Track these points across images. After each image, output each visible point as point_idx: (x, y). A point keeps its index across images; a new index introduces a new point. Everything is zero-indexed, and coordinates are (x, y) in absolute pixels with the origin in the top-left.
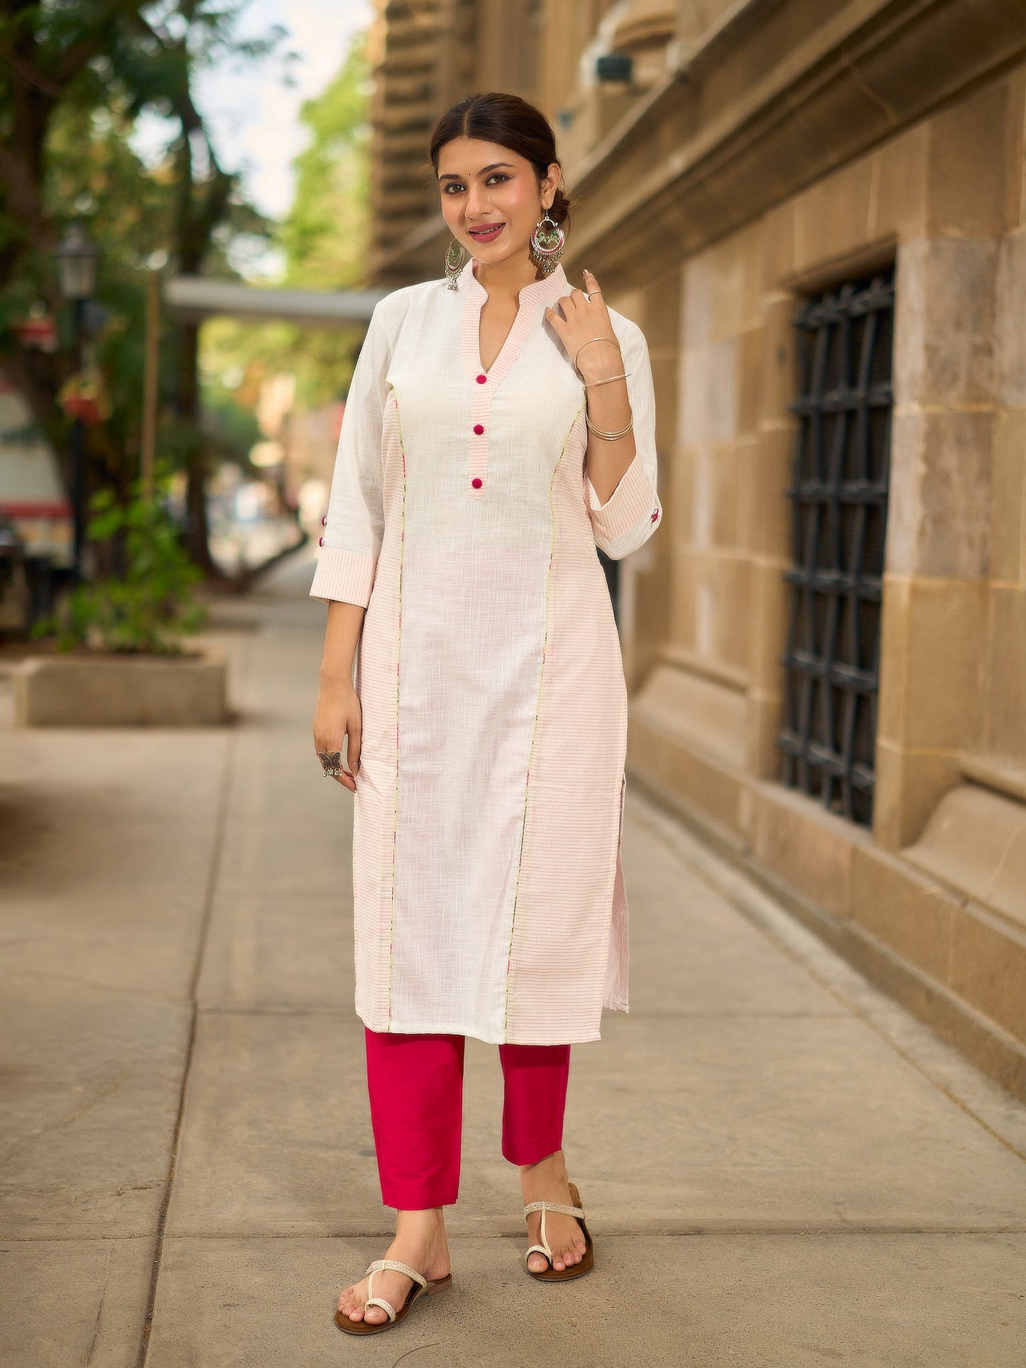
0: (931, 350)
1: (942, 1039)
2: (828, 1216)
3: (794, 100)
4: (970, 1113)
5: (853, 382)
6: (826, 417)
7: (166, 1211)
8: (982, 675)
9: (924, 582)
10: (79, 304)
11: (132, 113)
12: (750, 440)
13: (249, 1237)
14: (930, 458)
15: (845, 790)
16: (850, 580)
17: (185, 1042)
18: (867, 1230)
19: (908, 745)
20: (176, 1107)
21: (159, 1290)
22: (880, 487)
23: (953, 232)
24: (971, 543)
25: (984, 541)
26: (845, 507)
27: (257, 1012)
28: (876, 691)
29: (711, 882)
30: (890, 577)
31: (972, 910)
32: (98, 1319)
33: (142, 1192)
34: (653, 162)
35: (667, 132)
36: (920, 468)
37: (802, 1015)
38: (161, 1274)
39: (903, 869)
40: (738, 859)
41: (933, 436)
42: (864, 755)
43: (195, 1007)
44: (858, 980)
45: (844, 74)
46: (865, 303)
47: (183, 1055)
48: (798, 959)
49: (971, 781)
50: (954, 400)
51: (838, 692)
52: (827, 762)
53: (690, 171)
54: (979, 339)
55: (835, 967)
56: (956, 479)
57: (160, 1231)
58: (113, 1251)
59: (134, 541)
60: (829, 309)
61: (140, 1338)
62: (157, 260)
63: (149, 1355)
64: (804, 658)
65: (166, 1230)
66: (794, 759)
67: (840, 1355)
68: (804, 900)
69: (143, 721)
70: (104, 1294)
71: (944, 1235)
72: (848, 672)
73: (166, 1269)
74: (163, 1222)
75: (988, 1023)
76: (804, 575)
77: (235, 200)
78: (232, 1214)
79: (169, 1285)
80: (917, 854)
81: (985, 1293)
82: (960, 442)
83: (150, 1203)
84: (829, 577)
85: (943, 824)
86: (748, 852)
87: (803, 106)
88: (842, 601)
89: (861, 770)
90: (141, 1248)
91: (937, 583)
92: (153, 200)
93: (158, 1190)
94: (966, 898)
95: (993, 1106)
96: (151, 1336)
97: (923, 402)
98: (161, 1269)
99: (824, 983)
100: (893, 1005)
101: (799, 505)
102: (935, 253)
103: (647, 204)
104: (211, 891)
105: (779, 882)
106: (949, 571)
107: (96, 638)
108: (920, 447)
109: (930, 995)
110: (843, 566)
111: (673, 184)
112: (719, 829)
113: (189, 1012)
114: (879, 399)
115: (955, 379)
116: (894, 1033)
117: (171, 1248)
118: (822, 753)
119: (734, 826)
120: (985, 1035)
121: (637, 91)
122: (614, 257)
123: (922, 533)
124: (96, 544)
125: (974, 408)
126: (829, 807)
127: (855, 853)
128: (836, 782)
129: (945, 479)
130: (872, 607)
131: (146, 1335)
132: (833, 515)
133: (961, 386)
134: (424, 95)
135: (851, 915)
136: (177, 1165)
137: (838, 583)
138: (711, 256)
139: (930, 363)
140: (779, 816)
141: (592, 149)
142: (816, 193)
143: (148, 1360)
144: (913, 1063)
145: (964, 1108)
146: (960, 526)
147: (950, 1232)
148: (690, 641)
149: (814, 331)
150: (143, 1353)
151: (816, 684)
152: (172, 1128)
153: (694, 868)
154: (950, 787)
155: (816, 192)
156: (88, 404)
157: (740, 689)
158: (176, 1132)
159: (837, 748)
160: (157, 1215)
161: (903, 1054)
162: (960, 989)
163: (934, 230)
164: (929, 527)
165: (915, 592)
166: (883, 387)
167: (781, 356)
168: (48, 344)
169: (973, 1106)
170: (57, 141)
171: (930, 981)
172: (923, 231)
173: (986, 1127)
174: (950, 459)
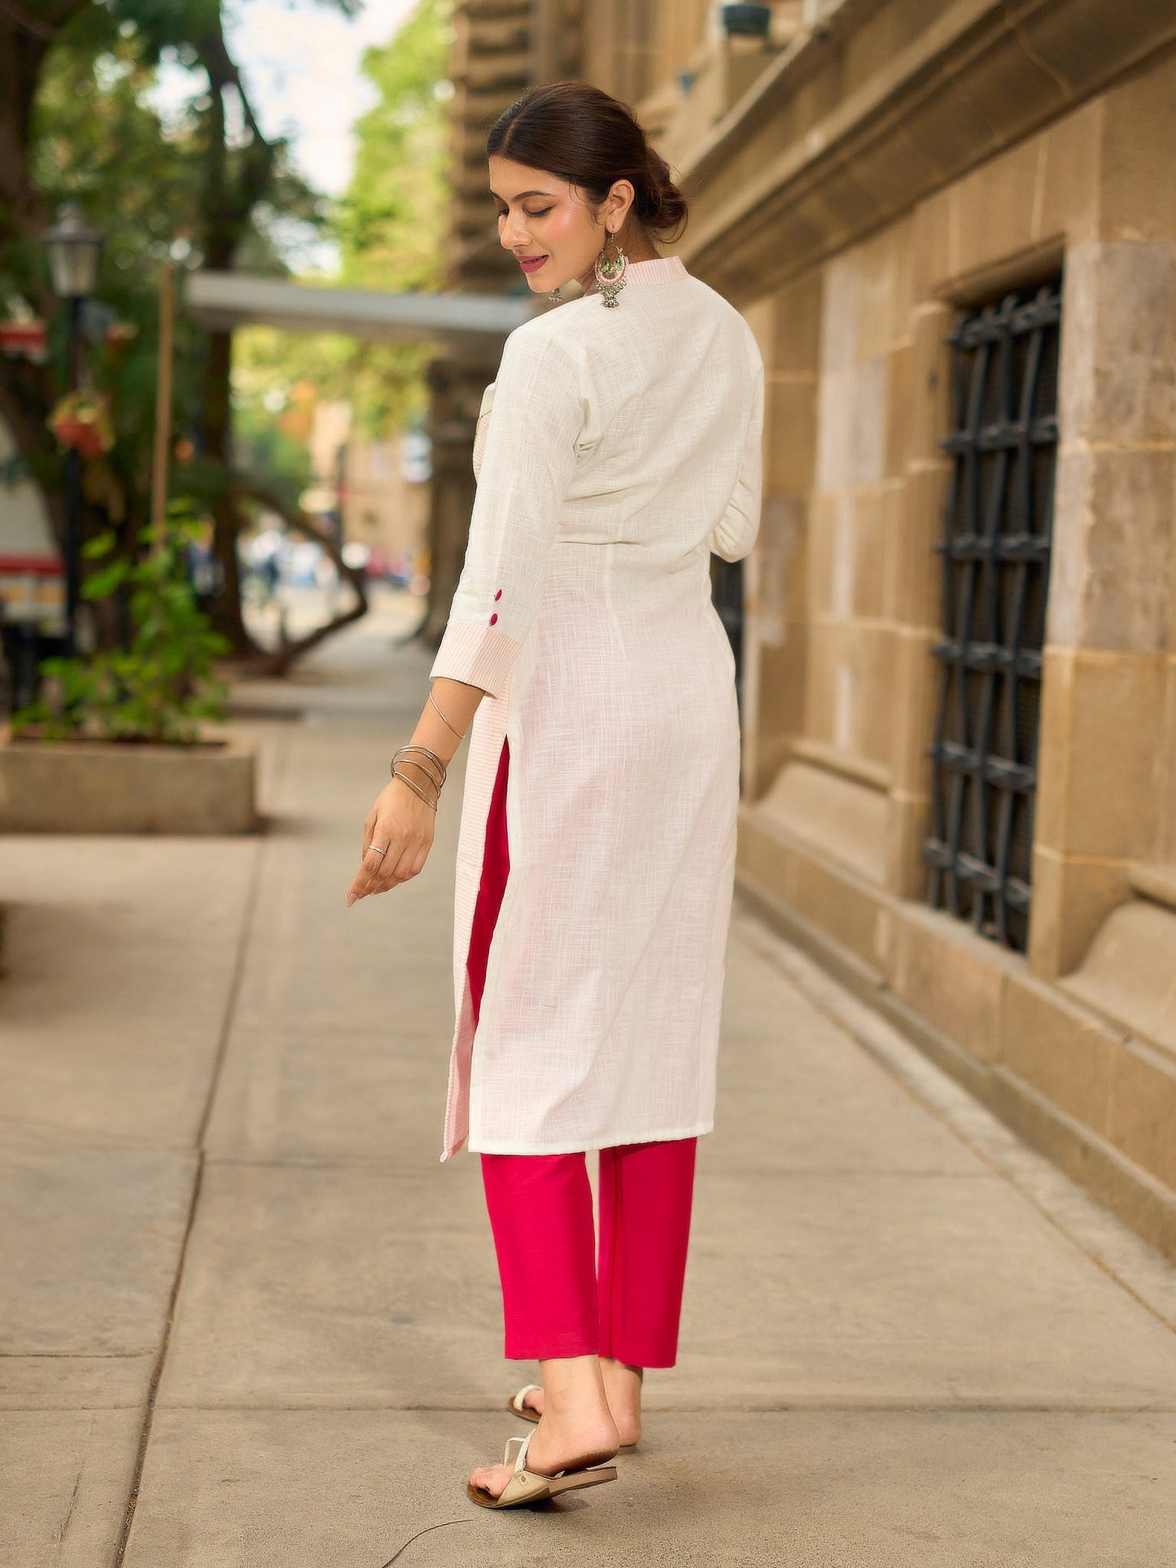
0: (1101, 376)
1: (1098, 1201)
2: (938, 1393)
3: (951, 68)
4: (1121, 1284)
5: (1014, 416)
6: (983, 455)
7: (158, 1381)
8: (1158, 769)
9: (1089, 656)
10: (75, 303)
11: (149, 59)
12: (897, 484)
13: (256, 1408)
14: (1097, 507)
15: (999, 910)
16: (1007, 655)
17: (188, 1196)
18: (982, 1408)
19: (1068, 853)
20: (175, 1267)
21: (146, 1464)
22: (1041, 542)
23: (1129, 233)
24: (1146, 609)
25: (1162, 606)
26: (1003, 566)
27: (276, 1164)
28: (1033, 788)
29: (840, 1023)
30: (1050, 650)
31: (1135, 1048)
32: (74, 1494)
33: (130, 1359)
34: (788, 139)
35: (805, 102)
36: (1087, 518)
37: (934, 1173)
38: (151, 1449)
39: (1059, 1001)
40: (872, 996)
41: (1103, 478)
42: (1018, 866)
43: (202, 1157)
44: (1006, 1136)
45: (1009, 36)
46: (1028, 317)
47: (186, 1211)
48: (935, 1110)
49: (1143, 896)
50: (1128, 437)
51: (992, 790)
52: (979, 875)
53: (831, 150)
54: (1159, 363)
55: (979, 1121)
56: (1130, 531)
57: (151, 1401)
58: (94, 1422)
59: (141, 602)
60: (989, 324)
61: (123, 1514)
62: (180, 250)
63: (132, 1531)
64: (954, 750)
65: (158, 1401)
66: (942, 872)
67: (936, 1539)
68: (948, 1043)
69: (150, 828)
70: (83, 1467)
71: (1073, 1414)
72: (1003, 766)
73: (155, 1442)
74: (154, 1393)
75: (1149, 1180)
76: (956, 650)
77: (279, 174)
78: (237, 1384)
79: (157, 1458)
80: (1076, 984)
81: (1113, 1475)
82: (1135, 488)
83: (141, 1371)
84: (982, 651)
85: (1108, 947)
86: (885, 987)
87: (962, 74)
88: (998, 679)
89: (1016, 884)
90: (127, 1421)
91: (1106, 658)
92: (175, 172)
93: (150, 1358)
94: (1128, 1034)
95: (1148, 1276)
96: (136, 1513)
97: (1092, 440)
98: (150, 1441)
99: (964, 1139)
100: (1044, 1164)
101: (951, 563)
102: (1107, 258)
103: (779, 191)
104: (227, 1026)
105: (919, 1022)
106: (1120, 643)
107: (94, 725)
108: (1087, 493)
109: (1086, 1150)
110: (1000, 640)
111: (812, 165)
112: (853, 960)
113: (194, 1163)
114: (1042, 435)
115: (1130, 411)
116: (1041, 1195)
117: (162, 1420)
118: (972, 865)
119: (870, 957)
120: (1145, 1194)
121: (773, 49)
122: (742, 255)
123: (1088, 596)
124: (93, 605)
125: (1152, 446)
126: (981, 931)
127: (1006, 983)
128: (988, 898)
129: (1117, 532)
130: (1031, 685)
131: (130, 1512)
132: (989, 576)
133: (1136, 421)
134: (521, 44)
135: (1000, 1059)
136: (173, 1331)
137: (993, 657)
138: (856, 254)
139: (1100, 391)
140: (922, 941)
141: (718, 120)
142: (974, 182)
143: (131, 1537)
144: (1060, 1228)
145: (1114, 1278)
146: (1133, 588)
147: (1080, 1411)
148: (826, 733)
149: (972, 351)
150: (125, 1530)
151: (967, 780)
152: (169, 1291)
153: (821, 1006)
154: (1120, 904)
155: (975, 180)
156: (87, 429)
157: (880, 789)
158: (174, 1296)
159: (990, 860)
160: (147, 1384)
161: (1049, 1218)
162: (1119, 1142)
163: (1107, 230)
164: (1097, 590)
165: (1080, 668)
166: (1047, 421)
167: (933, 380)
168: (37, 354)
169: (1126, 1276)
170: (52, 95)
171: (1086, 1133)
172: (1094, 232)
173: (1138, 1299)
174: (1122, 508)
